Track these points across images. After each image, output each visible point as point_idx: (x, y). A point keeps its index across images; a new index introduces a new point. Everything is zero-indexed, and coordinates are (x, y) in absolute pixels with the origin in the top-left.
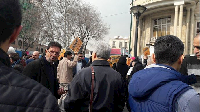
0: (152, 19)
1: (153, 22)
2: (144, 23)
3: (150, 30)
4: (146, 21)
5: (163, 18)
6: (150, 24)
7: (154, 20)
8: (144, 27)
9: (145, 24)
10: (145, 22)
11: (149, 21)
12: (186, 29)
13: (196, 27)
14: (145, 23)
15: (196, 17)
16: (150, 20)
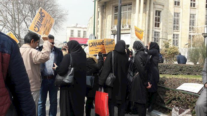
0: (113, 6)
1: (114, 9)
2: (104, 9)
3: (111, 18)
4: (106, 8)
5: (124, 6)
6: (111, 11)
7: (115, 7)
8: (105, 14)
9: (106, 11)
10: (105, 9)
11: (110, 8)
12: (146, 16)
13: (155, 15)
14: (105, 10)
15: (155, 5)
16: (111, 7)
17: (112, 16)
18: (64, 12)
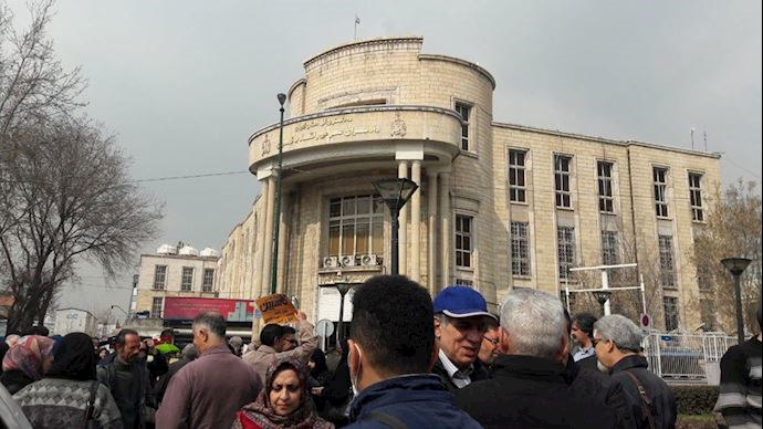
0: (325, 196)
1: (328, 205)
2: (296, 206)
3: (318, 232)
4: (303, 200)
5: (360, 196)
6: (319, 211)
7: (332, 201)
8: (299, 220)
9: (303, 209)
10: (299, 203)
11: (316, 202)
12: (428, 233)
13: (454, 229)
14: (300, 208)
15: (453, 200)
16: (320, 198)
17: (322, 229)
18: (150, 210)
